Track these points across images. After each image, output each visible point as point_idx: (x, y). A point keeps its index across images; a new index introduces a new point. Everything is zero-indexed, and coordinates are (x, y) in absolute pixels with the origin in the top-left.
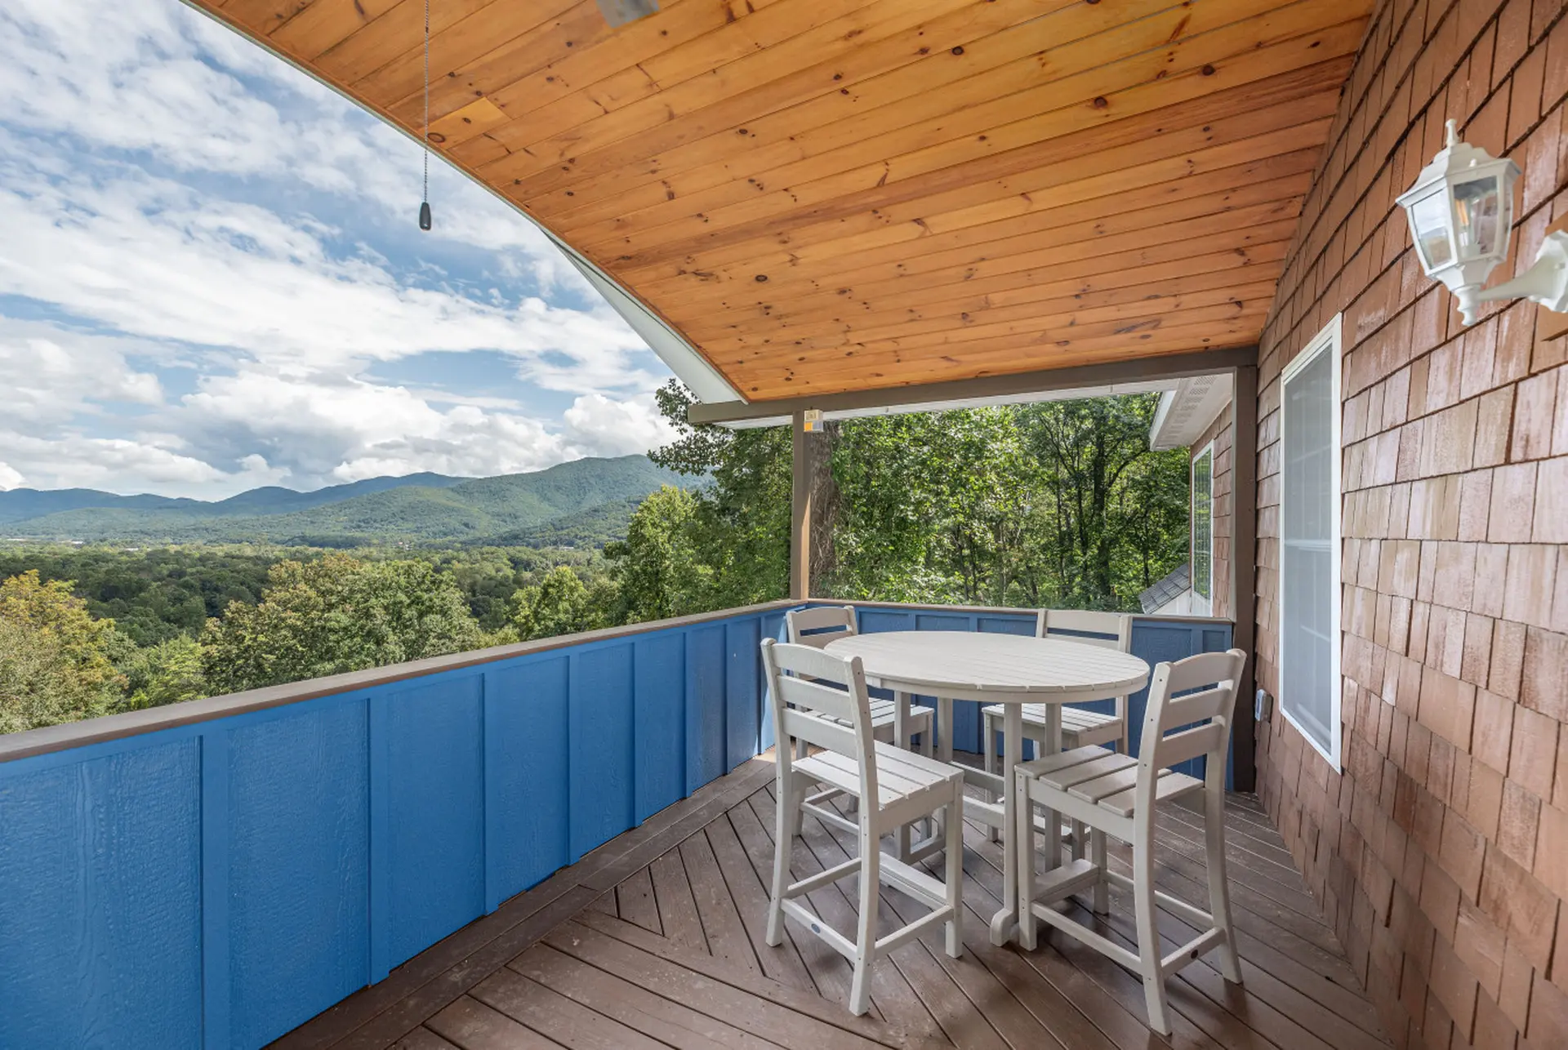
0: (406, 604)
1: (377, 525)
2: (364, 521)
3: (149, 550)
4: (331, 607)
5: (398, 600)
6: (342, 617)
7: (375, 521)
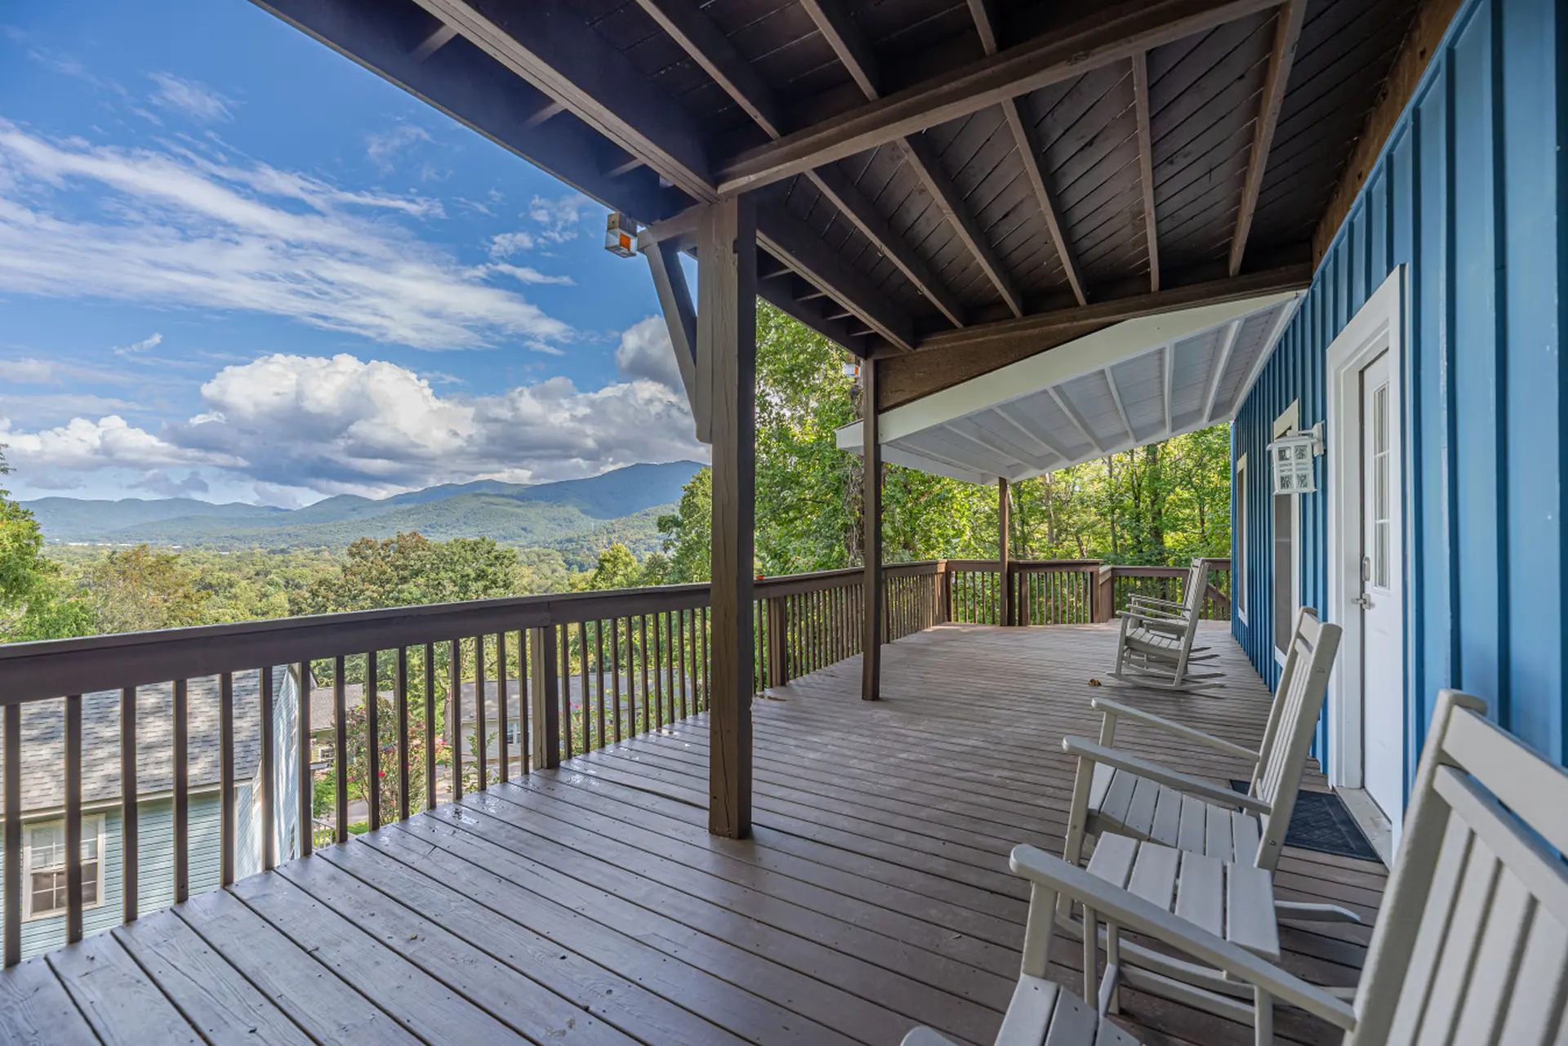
0: (472, 577)
1: (442, 530)
2: (430, 526)
3: (238, 553)
4: (404, 580)
5: (465, 573)
6: (414, 589)
7: (441, 526)
